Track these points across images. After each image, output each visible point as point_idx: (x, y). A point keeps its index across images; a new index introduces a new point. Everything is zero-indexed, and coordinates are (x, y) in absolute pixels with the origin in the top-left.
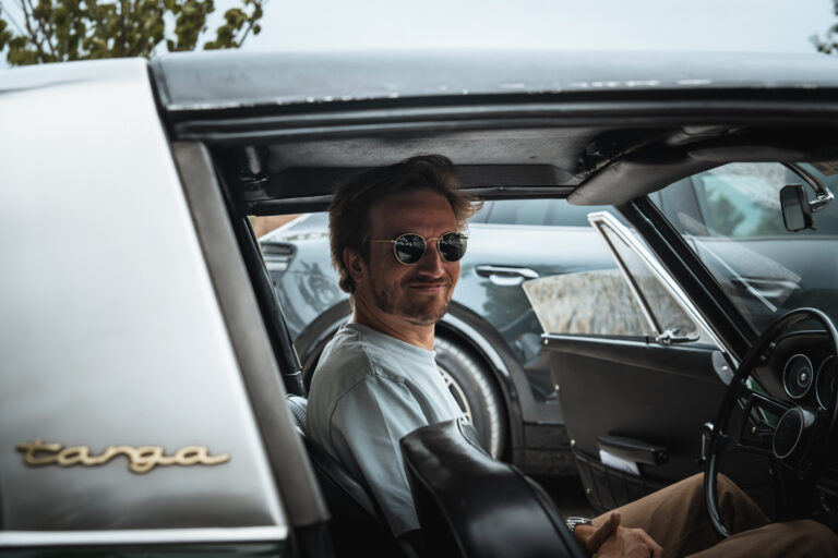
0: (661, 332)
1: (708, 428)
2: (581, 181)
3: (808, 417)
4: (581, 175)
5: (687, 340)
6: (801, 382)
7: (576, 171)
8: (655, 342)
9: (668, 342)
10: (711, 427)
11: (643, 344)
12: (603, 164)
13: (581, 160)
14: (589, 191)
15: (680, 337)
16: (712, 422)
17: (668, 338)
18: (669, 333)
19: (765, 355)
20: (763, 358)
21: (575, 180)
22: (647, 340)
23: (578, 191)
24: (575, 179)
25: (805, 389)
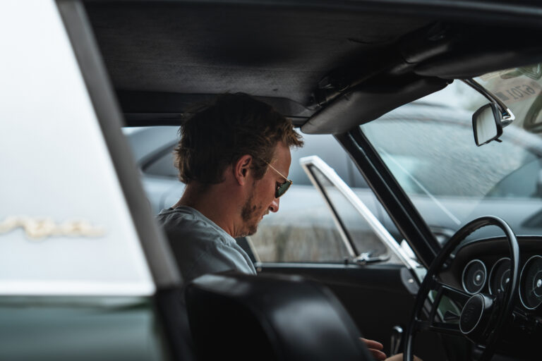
0: (357, 254)
1: (397, 331)
2: (313, 112)
3: (487, 302)
4: (312, 108)
5: (379, 261)
6: (476, 281)
7: (308, 103)
8: (353, 263)
9: (364, 263)
10: (400, 330)
11: (342, 266)
12: (332, 97)
13: (313, 95)
14: (320, 121)
15: (373, 258)
16: (401, 327)
17: (364, 260)
18: (365, 256)
19: (447, 264)
20: (445, 265)
21: (307, 112)
22: (346, 262)
23: (311, 122)
24: (307, 110)
25: (480, 287)
